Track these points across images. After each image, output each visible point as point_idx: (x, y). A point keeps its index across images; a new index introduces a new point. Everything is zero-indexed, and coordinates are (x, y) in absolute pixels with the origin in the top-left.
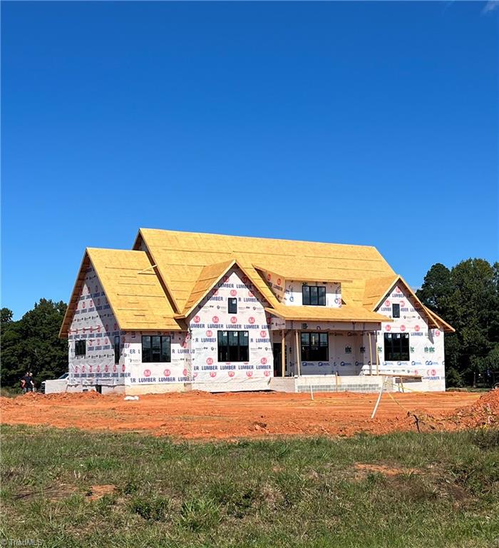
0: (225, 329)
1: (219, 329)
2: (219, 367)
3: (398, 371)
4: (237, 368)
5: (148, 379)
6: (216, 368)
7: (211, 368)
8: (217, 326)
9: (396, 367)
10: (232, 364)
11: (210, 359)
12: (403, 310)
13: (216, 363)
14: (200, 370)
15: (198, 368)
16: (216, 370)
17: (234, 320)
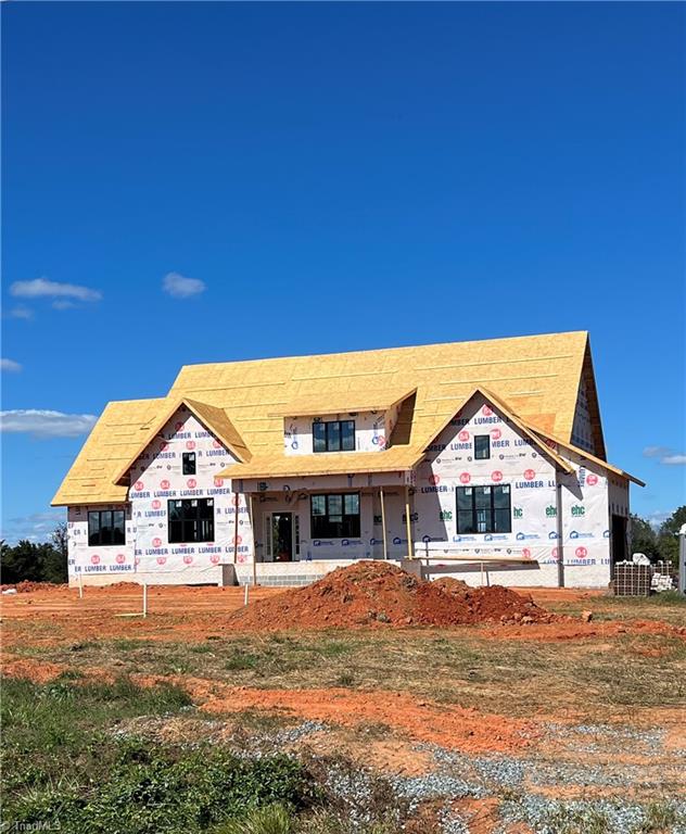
0: (178, 497)
1: (169, 498)
2: (170, 551)
3: (486, 551)
4: (196, 550)
5: (96, 567)
6: (166, 552)
7: (159, 552)
8: (167, 494)
9: (481, 545)
10: (189, 545)
11: (157, 539)
12: (497, 444)
13: (165, 545)
14: (144, 556)
15: (140, 553)
16: (165, 555)
17: (192, 483)
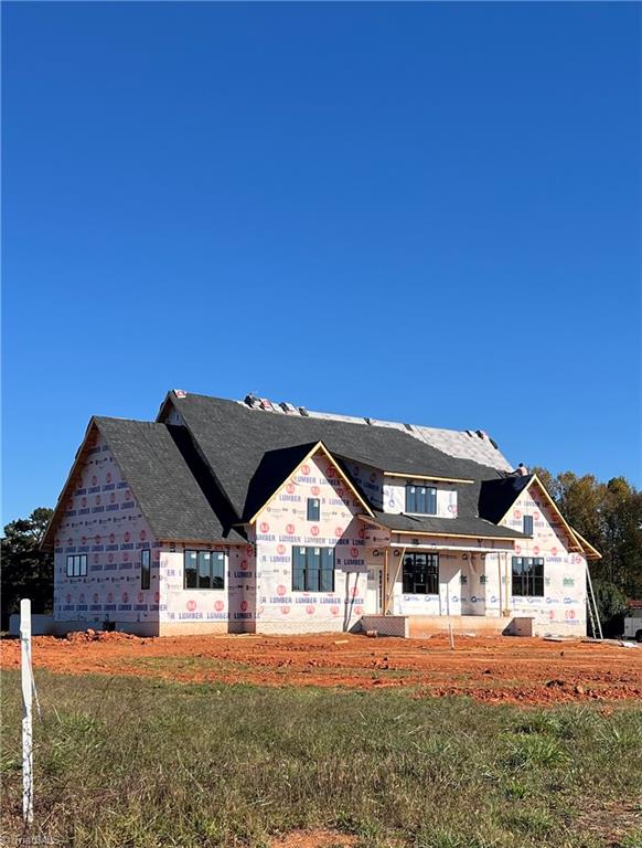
0: (302, 543)
1: (294, 543)
2: (293, 600)
3: (529, 611)
4: (318, 601)
6: (290, 600)
7: (283, 600)
8: (292, 539)
9: (526, 605)
10: (312, 595)
11: (281, 587)
12: (537, 524)
13: (289, 593)
14: (268, 604)
15: (264, 600)
16: (289, 604)
17: (315, 531)
